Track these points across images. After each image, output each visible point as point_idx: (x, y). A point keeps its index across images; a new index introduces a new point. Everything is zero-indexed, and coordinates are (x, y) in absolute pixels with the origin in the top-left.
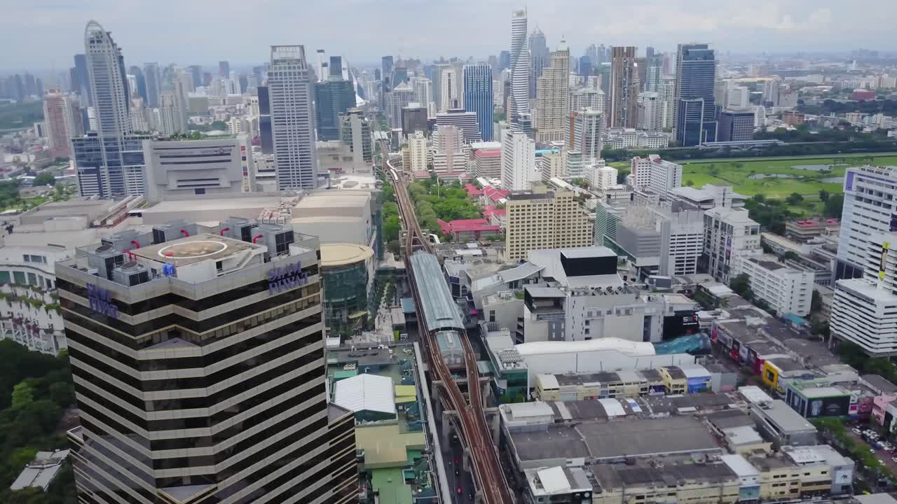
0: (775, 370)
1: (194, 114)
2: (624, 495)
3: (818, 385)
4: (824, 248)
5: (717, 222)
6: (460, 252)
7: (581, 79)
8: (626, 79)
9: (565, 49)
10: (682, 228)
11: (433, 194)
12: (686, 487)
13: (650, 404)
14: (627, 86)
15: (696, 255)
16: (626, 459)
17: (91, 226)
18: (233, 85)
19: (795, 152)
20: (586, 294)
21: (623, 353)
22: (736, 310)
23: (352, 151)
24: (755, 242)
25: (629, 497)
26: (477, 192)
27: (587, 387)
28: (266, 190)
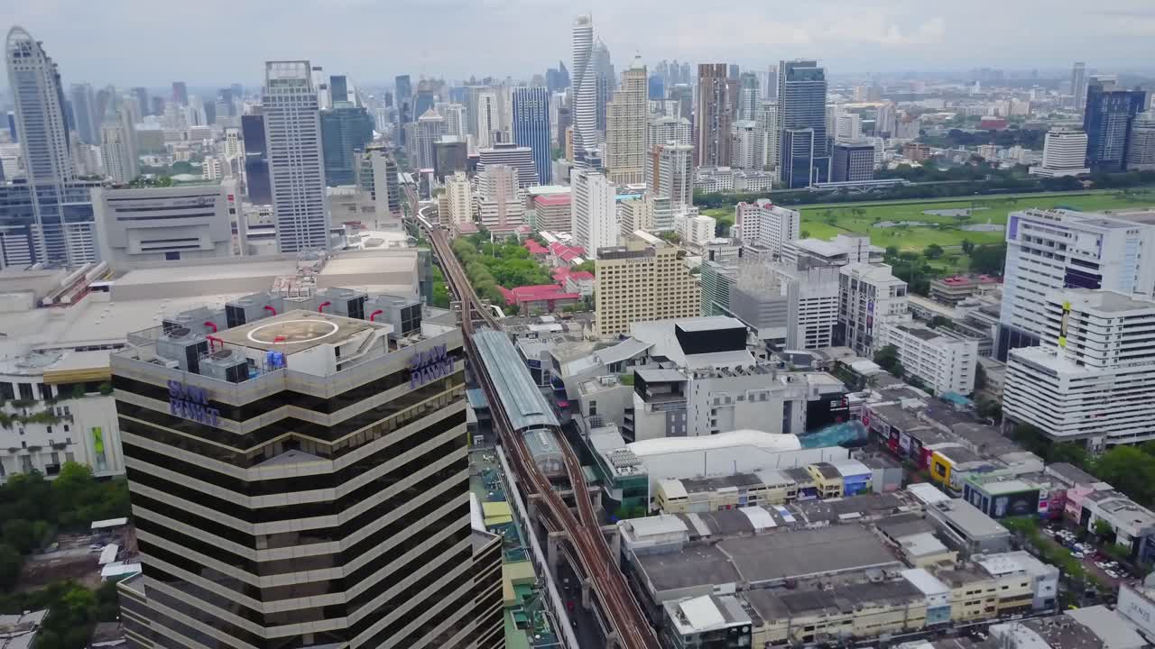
0: (946, 462)
1: (145, 153)
2: (790, 627)
3: (1001, 478)
4: (981, 311)
5: (854, 281)
6: (533, 328)
7: (657, 105)
8: (717, 104)
9: (641, 66)
10: (814, 290)
11: (486, 254)
12: (864, 612)
13: (804, 511)
14: (718, 113)
15: (831, 324)
16: (786, 581)
17: (40, 305)
18: (196, 113)
19: (925, 194)
20: (712, 375)
21: (764, 449)
22: (888, 391)
23: (374, 199)
24: (902, 305)
25: (795, 629)
26: (542, 250)
27: (721, 493)
28: (261, 253)
